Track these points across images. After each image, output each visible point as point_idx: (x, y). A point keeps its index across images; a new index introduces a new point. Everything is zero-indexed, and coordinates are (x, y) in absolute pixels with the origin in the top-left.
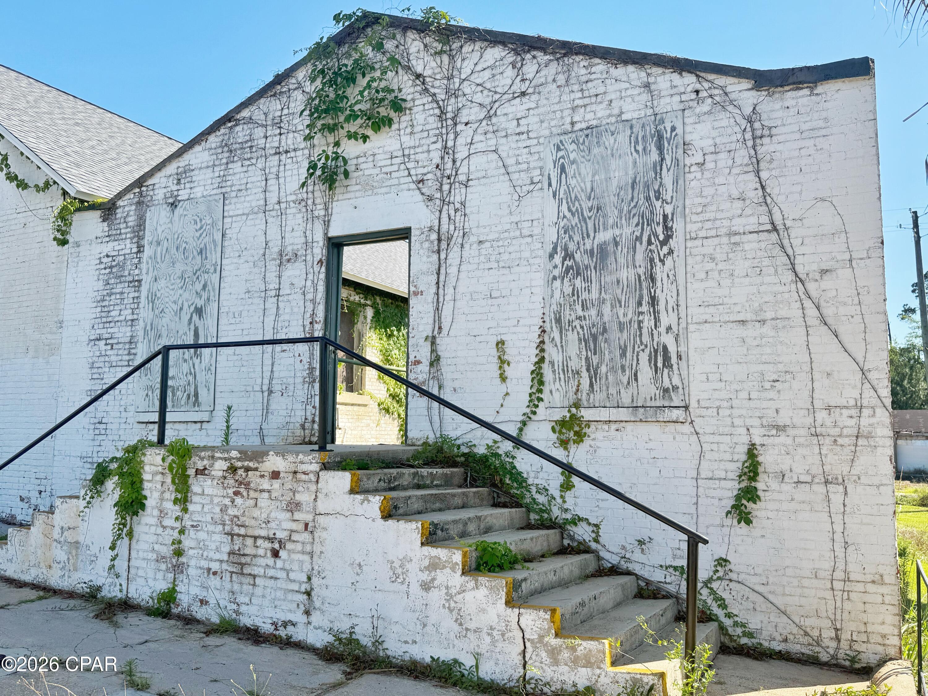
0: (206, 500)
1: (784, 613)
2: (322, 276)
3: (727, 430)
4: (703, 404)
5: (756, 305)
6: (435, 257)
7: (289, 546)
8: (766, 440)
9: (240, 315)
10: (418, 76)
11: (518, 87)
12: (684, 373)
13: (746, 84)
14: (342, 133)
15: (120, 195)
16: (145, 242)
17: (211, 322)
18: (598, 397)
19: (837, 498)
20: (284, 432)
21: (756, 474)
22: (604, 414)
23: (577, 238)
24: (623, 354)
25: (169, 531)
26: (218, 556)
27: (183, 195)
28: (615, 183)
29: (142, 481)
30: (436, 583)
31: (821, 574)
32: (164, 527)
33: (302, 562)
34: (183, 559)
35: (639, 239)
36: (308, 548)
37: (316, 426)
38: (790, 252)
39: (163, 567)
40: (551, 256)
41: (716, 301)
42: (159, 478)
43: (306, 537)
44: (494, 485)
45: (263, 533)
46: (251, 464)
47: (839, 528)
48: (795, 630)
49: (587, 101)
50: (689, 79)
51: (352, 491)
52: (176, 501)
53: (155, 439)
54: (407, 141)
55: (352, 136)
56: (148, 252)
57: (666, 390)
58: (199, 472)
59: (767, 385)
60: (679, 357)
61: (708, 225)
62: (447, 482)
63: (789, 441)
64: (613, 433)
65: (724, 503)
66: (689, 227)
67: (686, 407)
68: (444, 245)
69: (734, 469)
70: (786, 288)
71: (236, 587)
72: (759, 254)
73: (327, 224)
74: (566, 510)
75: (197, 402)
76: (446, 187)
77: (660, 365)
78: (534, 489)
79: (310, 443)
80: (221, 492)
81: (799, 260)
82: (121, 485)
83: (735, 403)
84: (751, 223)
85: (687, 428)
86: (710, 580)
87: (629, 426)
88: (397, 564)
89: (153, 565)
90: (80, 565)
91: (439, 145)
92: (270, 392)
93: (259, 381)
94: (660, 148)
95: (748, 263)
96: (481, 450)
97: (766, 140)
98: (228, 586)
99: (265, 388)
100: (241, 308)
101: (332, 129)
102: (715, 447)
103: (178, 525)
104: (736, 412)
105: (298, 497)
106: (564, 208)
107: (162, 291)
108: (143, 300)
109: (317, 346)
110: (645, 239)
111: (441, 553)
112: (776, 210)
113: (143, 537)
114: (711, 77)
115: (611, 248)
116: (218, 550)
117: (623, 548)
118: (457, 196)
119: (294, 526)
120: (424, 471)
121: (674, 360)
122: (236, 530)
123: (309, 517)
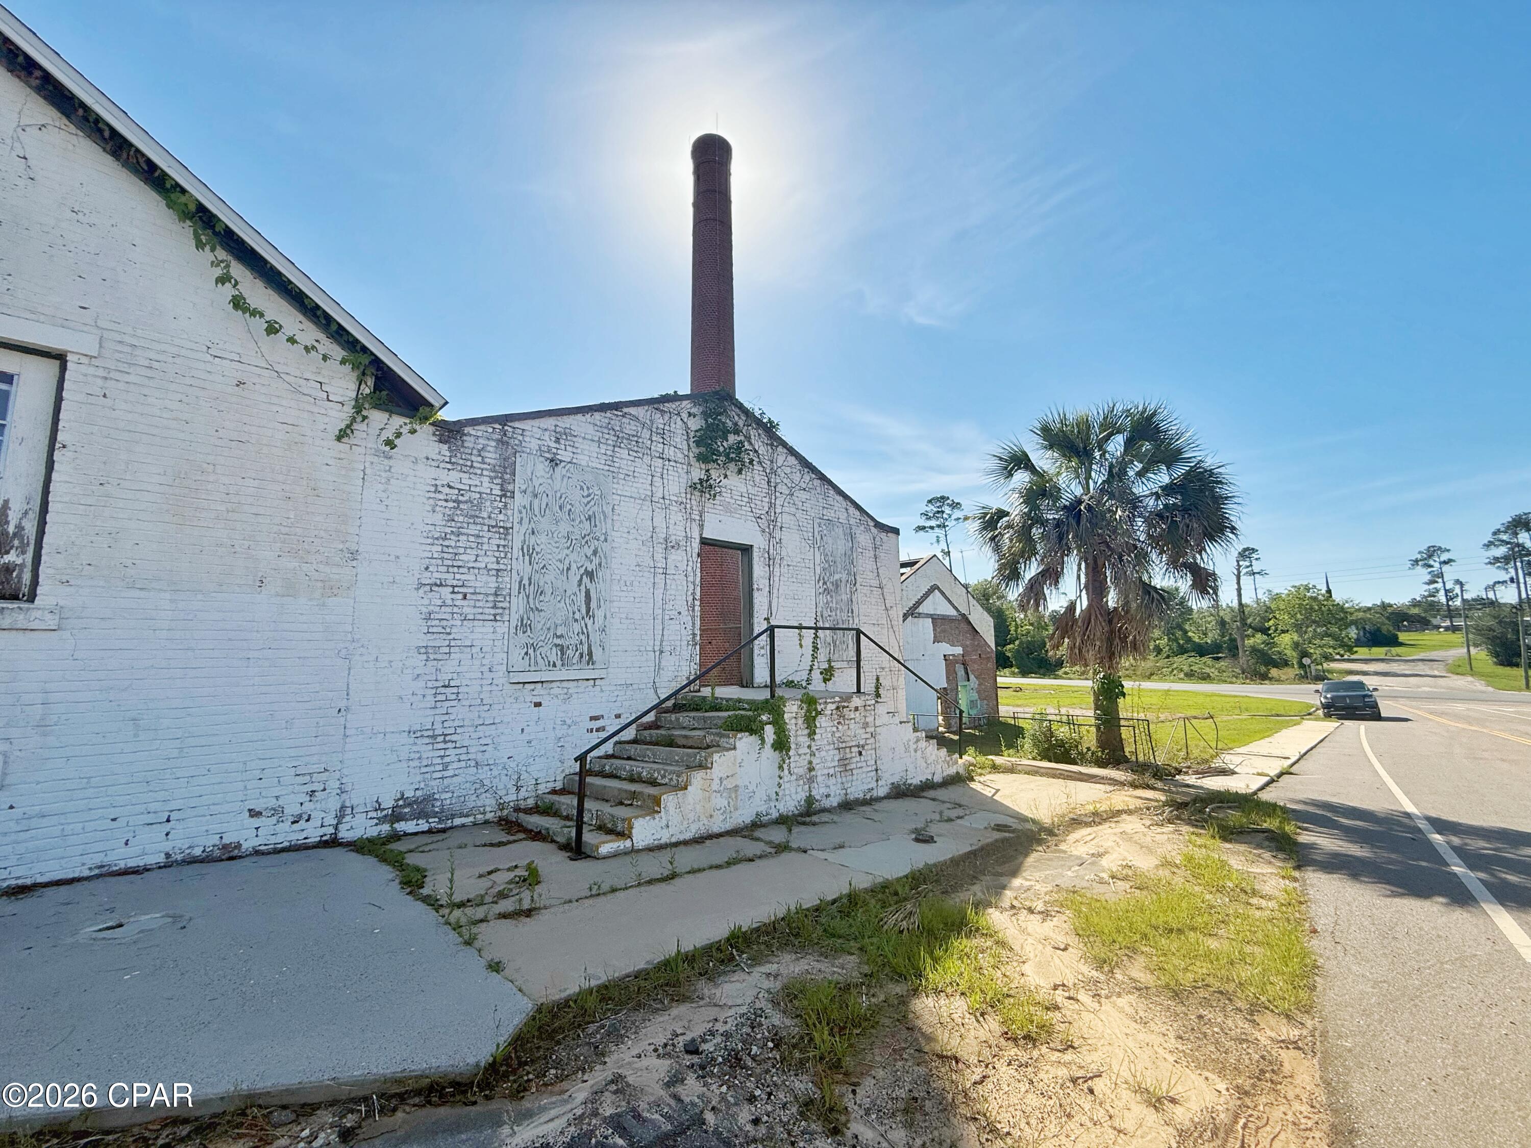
2: (698, 565)
3: (871, 670)
4: (865, 659)
5: (877, 618)
7: (866, 748)
8: (880, 674)
9: (632, 585)
10: (756, 452)
11: (802, 484)
13: (873, 524)
16: (514, 488)
17: (603, 586)
18: (836, 656)
20: (674, 684)
22: (838, 665)
23: (828, 574)
25: (803, 757)
27: (565, 456)
29: (785, 725)
32: (800, 755)
33: (872, 755)
34: (813, 773)
35: (848, 581)
36: (874, 746)
38: (884, 597)
39: (801, 782)
40: (818, 582)
41: (868, 614)
42: (793, 721)
43: (872, 740)
45: (854, 744)
49: (828, 506)
50: (858, 513)
52: (808, 735)
54: (751, 489)
56: (520, 500)
61: (865, 580)
64: (840, 673)
66: (860, 580)
68: (771, 562)
69: (873, 686)
70: (883, 612)
71: (844, 780)
72: (878, 597)
73: (701, 527)
75: (591, 660)
76: (771, 527)
80: (831, 724)
81: (886, 601)
82: (774, 731)
83: (873, 658)
84: (875, 583)
87: (846, 670)
88: (906, 744)
89: (794, 784)
90: (740, 803)
91: (767, 500)
92: (661, 652)
93: (651, 643)
95: (875, 600)
97: (878, 550)
98: (839, 780)
99: (657, 648)
100: (633, 578)
101: (709, 462)
102: (868, 677)
104: (873, 662)
105: (867, 720)
106: (823, 557)
107: (542, 546)
108: (515, 551)
110: (850, 581)
112: (880, 579)
114: (864, 515)
115: (839, 583)
116: (833, 760)
118: (777, 534)
119: (867, 736)
122: (841, 745)
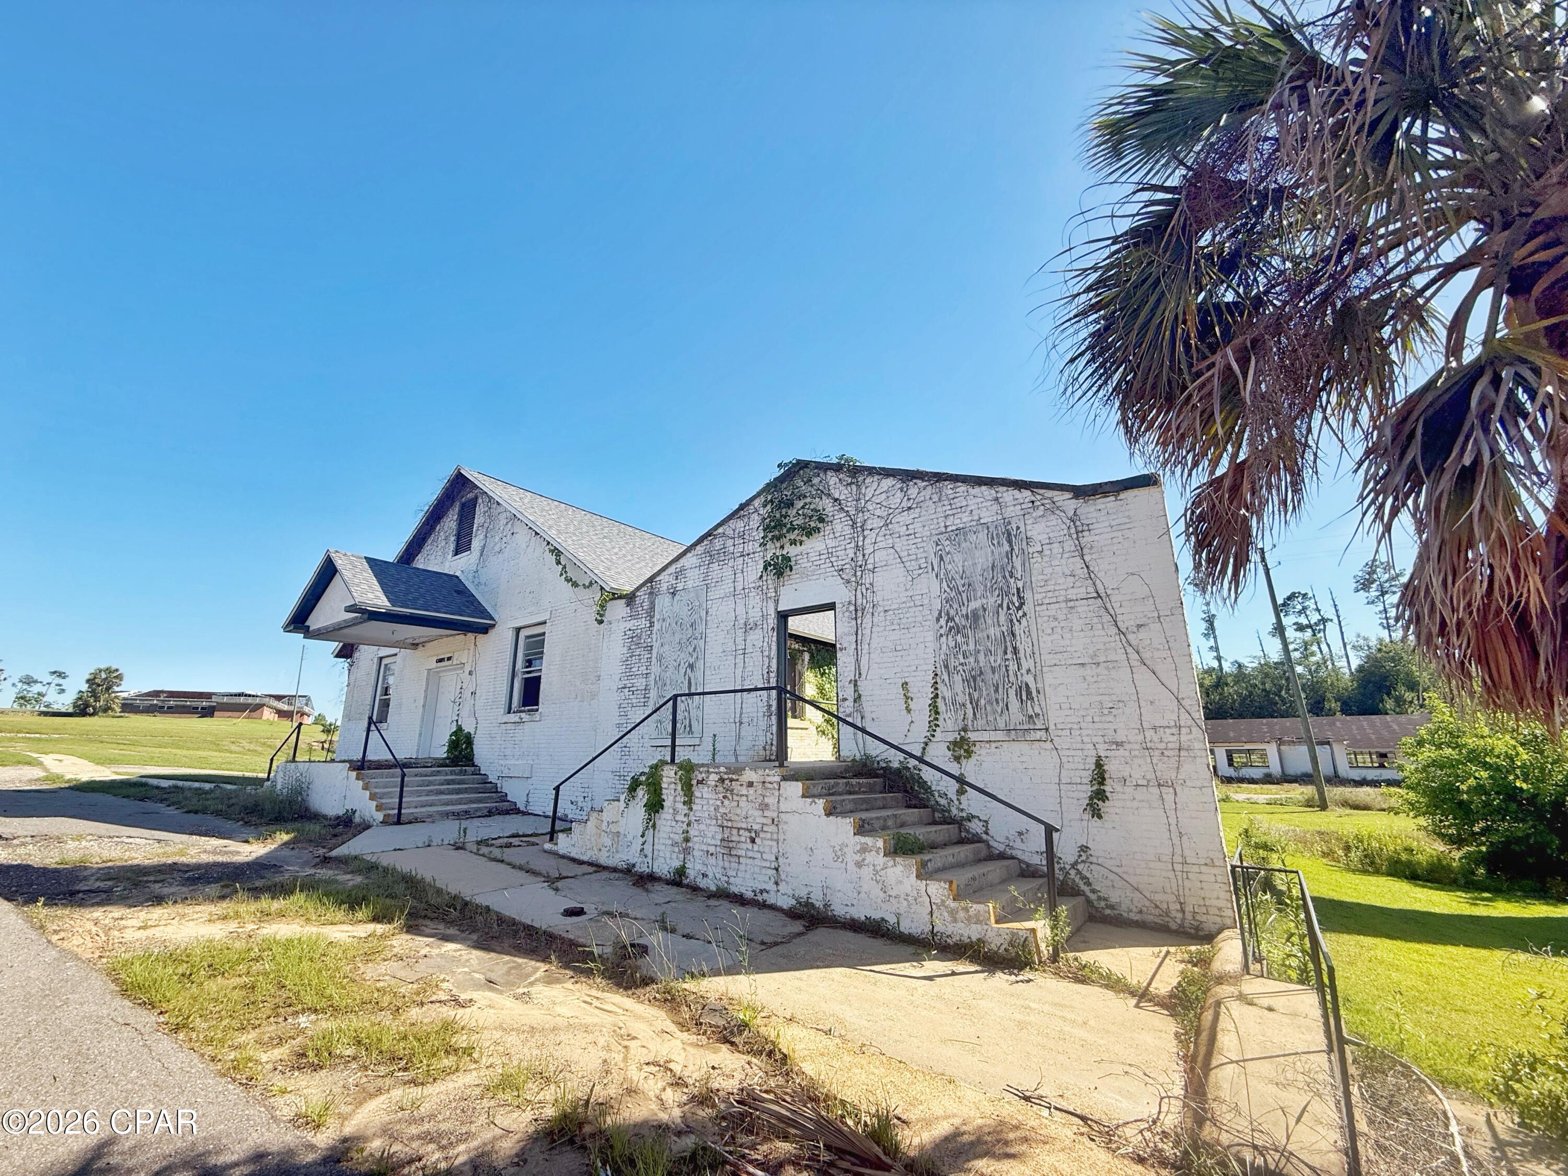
0: (705, 802)
1: (1137, 889)
2: (775, 639)
3: (1079, 746)
4: (1059, 726)
5: (1091, 652)
6: (854, 622)
7: (762, 835)
8: (1109, 753)
9: (719, 668)
10: (836, 500)
11: (905, 504)
12: (1043, 704)
13: (1068, 495)
14: (785, 541)
15: (638, 589)
16: (655, 620)
17: (699, 674)
18: (980, 723)
19: (1169, 798)
20: (751, 753)
21: (1104, 779)
22: (985, 736)
23: (955, 606)
24: (997, 691)
25: (680, 824)
26: (713, 842)
27: (680, 586)
28: (979, 567)
29: (661, 789)
30: (866, 862)
31: (1164, 858)
32: (677, 821)
33: (771, 847)
34: (689, 844)
35: (1001, 606)
36: (775, 837)
37: (774, 748)
38: (1112, 612)
39: (676, 850)
40: (938, 620)
41: (1061, 649)
42: (673, 786)
43: (773, 828)
44: (906, 791)
45: (744, 826)
46: (734, 777)
47: (1173, 821)
48: (1147, 903)
49: (954, 511)
50: (1027, 493)
51: (803, 796)
52: (684, 803)
53: (668, 759)
54: (831, 543)
55: (793, 542)
56: (657, 626)
57: (1031, 717)
58: (699, 782)
59: (1106, 711)
60: (1038, 692)
61: (1050, 594)
62: (871, 791)
63: (1127, 753)
64: (993, 750)
65: (1081, 802)
66: (1036, 596)
67: (1047, 729)
68: (859, 614)
69: (1087, 776)
70: (1112, 639)
71: (727, 865)
72: (1092, 614)
73: (777, 602)
74: (962, 810)
75: (691, 732)
76: (859, 574)
77: (1024, 698)
78: (936, 794)
79: (770, 760)
80: (714, 796)
81: (1119, 618)
82: (649, 792)
83: (1083, 725)
84: (1082, 592)
85: (1048, 745)
86: (1076, 863)
87: (1005, 745)
88: (837, 848)
89: (670, 848)
90: (620, 849)
91: (853, 545)
92: (741, 723)
93: (733, 716)
94: (1010, 542)
95: (1081, 622)
96: (895, 765)
97: (1085, 534)
98: (721, 863)
99: (737, 720)
100: (719, 663)
101: (778, 539)
102: (1071, 759)
103: (686, 819)
104: (1084, 732)
105: (766, 800)
106: (944, 584)
107: (666, 653)
108: (654, 659)
109: (774, 693)
110: (1005, 605)
111: (869, 840)
112: (1098, 582)
113: (663, 828)
114: (1041, 491)
115: (981, 612)
116: (713, 837)
117: (1007, 838)
118: (867, 579)
119: (764, 821)
120: (854, 781)
121: (1034, 694)
122: (725, 823)
123: (775, 815)
